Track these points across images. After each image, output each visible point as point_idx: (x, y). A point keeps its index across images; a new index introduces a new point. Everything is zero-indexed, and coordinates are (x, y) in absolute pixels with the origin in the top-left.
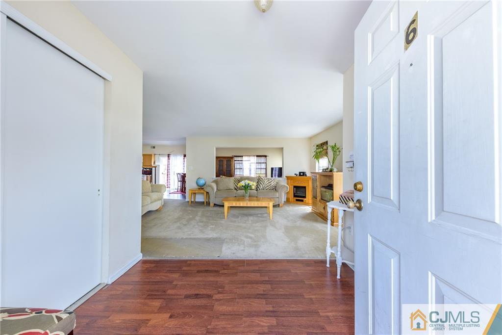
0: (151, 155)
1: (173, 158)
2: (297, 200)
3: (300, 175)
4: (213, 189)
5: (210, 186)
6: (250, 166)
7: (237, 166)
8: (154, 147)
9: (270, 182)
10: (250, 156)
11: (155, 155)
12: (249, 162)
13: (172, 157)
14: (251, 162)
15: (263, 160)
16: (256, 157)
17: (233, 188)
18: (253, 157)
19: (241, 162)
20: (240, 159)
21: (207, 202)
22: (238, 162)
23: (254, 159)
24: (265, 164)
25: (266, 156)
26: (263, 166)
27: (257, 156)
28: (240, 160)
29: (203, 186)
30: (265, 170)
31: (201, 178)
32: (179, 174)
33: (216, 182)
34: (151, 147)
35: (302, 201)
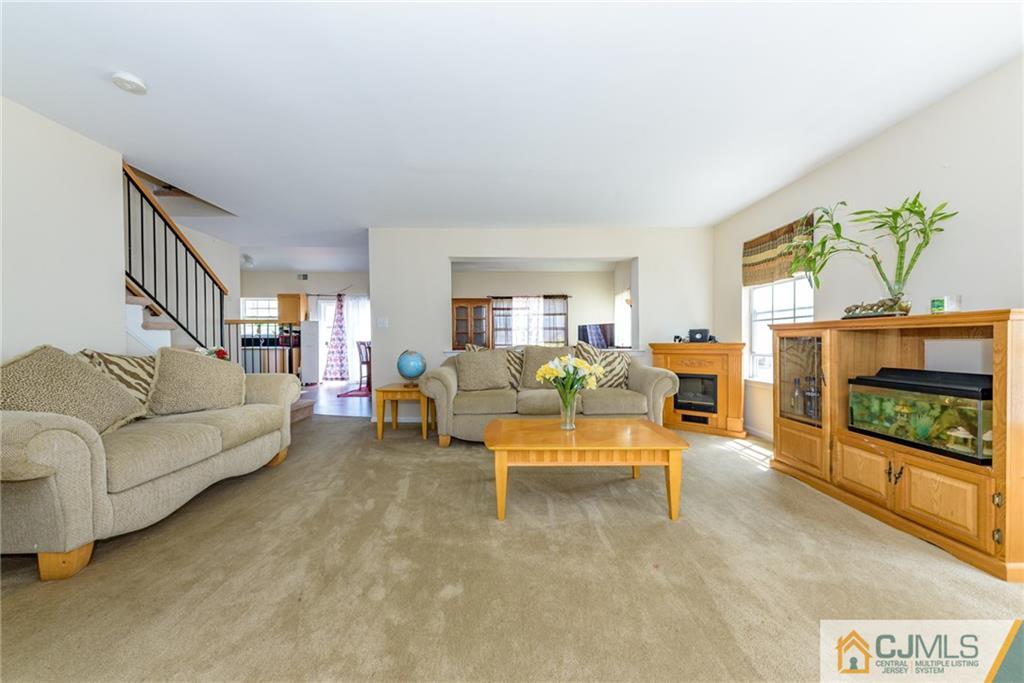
0: (297, 297)
1: (350, 302)
2: (686, 418)
3: (693, 339)
4: (447, 387)
5: (438, 378)
6: (529, 320)
7: (500, 322)
8: (305, 277)
9: (610, 364)
10: (528, 297)
11: (308, 295)
12: (526, 312)
13: (348, 303)
14: (531, 311)
15: (558, 305)
16: (542, 299)
17: (507, 384)
18: (537, 299)
19: (506, 312)
20: (505, 304)
21: (429, 425)
22: (502, 312)
23: (538, 305)
24: (563, 317)
25: (565, 297)
26: (560, 321)
27: (546, 297)
28: (505, 306)
29: (417, 377)
30: (563, 332)
31: (412, 353)
32: (363, 344)
33: (453, 363)
34: (299, 276)
35: (704, 421)
